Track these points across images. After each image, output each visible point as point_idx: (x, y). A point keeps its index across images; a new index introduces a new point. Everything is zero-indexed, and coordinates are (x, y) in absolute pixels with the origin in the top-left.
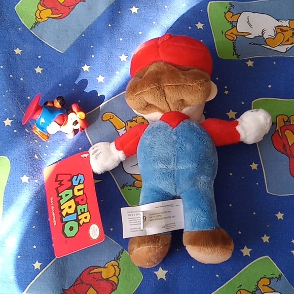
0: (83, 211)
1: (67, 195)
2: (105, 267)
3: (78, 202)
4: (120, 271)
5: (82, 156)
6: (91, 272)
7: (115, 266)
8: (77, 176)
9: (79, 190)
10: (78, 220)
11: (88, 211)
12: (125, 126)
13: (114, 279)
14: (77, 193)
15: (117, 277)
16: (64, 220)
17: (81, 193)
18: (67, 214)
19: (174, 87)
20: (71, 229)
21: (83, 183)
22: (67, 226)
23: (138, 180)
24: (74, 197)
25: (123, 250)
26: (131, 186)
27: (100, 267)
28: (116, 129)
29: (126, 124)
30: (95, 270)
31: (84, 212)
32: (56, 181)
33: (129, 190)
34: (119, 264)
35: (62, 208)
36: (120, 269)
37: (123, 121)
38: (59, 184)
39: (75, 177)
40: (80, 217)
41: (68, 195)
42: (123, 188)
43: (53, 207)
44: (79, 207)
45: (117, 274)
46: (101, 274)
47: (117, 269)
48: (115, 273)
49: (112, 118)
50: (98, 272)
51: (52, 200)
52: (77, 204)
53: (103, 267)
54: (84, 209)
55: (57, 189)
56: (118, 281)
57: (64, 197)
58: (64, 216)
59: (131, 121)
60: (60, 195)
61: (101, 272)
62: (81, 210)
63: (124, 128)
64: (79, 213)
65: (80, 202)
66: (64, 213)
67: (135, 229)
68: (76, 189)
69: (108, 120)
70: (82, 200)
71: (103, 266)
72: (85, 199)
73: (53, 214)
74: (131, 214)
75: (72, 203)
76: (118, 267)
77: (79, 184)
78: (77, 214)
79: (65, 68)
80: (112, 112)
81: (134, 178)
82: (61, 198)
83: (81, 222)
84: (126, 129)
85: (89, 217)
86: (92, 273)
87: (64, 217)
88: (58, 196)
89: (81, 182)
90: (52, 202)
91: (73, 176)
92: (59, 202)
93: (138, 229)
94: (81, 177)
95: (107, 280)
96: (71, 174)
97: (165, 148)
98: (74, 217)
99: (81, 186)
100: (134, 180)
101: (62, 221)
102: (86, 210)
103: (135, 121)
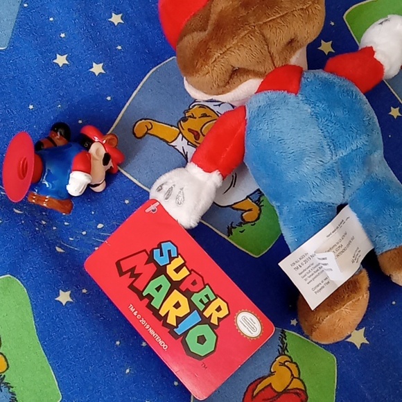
0: (206, 301)
1: (158, 289)
2: (271, 374)
3: (187, 289)
4: (297, 366)
5: (147, 211)
6: (255, 393)
7: (286, 364)
8: (159, 247)
9: (177, 270)
10: (205, 321)
11: (217, 296)
12: (180, 132)
13: (296, 384)
14: (176, 277)
15: (299, 378)
16: (179, 331)
17: (184, 272)
18: (179, 320)
19: (279, 20)
20: (201, 340)
21: (178, 254)
22: (191, 340)
23: (246, 211)
24: (175, 285)
25: (283, 332)
26: (240, 225)
27: (264, 378)
28: (167, 142)
29: (179, 128)
30: (260, 387)
31: (210, 302)
32: (121, 273)
33: (242, 232)
34: (290, 357)
35: (162, 313)
36: (295, 363)
37: (172, 126)
38: (130, 277)
39: (157, 252)
40: (207, 314)
41: (161, 286)
42: (229, 233)
43: (143, 321)
44: (196, 298)
45: (296, 375)
46: (272, 388)
47: (293, 367)
48: (292, 375)
49: (150, 127)
50: (265, 387)
51: (132, 309)
52: (188, 294)
53: (269, 376)
54: (207, 296)
55: (131, 287)
56: (303, 383)
57: (154, 293)
58: (175, 325)
59: (185, 119)
60: (144, 294)
61: (271, 384)
62: (201, 301)
63: (181, 135)
64: (201, 307)
65: (192, 288)
66: (172, 320)
67: (318, 286)
68: (170, 270)
69: (146, 133)
70: (194, 283)
71: (267, 373)
72: (199, 280)
73: (152, 332)
74: (297, 265)
75: (176, 296)
76: (291, 362)
77: (171, 259)
78: (198, 310)
79: (24, 74)
80: (145, 117)
81: (237, 209)
82: (150, 297)
83: (214, 321)
84: (183, 136)
85: (224, 306)
86: (257, 394)
87: (177, 327)
88: (141, 298)
89: (174, 254)
90: (135, 313)
91: (152, 251)
92: (150, 307)
93: (323, 284)
94: (166, 246)
95: (286, 391)
96: (145, 251)
97: (303, 132)
98: (195, 317)
99: (178, 262)
100: (240, 212)
101: (176, 336)
102: (212, 297)
103: (190, 117)
